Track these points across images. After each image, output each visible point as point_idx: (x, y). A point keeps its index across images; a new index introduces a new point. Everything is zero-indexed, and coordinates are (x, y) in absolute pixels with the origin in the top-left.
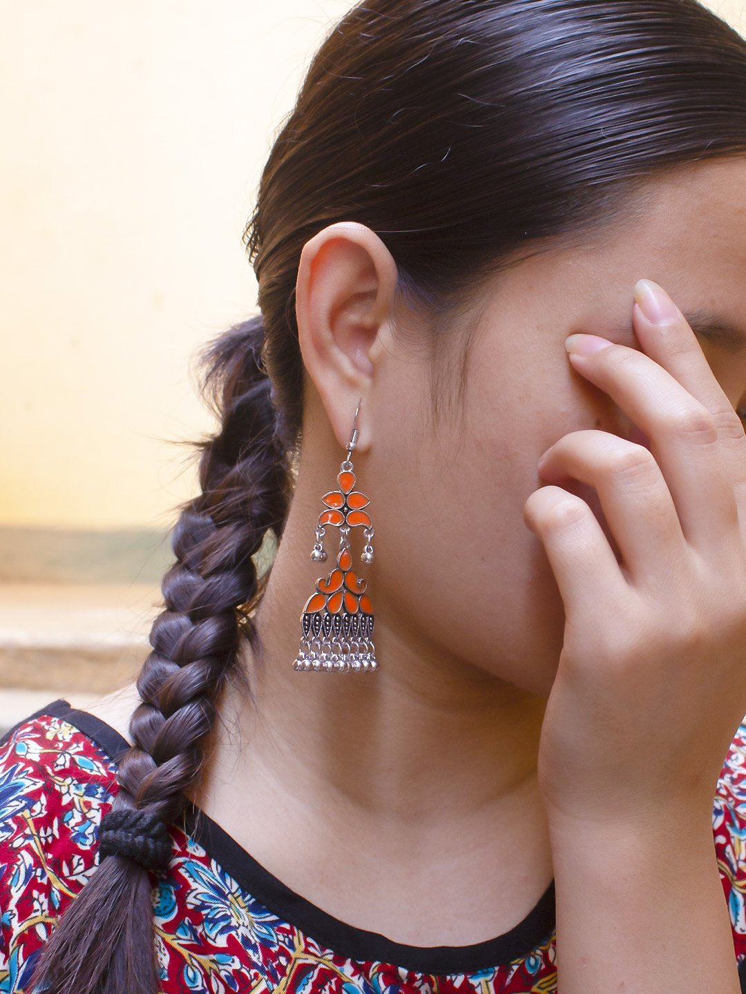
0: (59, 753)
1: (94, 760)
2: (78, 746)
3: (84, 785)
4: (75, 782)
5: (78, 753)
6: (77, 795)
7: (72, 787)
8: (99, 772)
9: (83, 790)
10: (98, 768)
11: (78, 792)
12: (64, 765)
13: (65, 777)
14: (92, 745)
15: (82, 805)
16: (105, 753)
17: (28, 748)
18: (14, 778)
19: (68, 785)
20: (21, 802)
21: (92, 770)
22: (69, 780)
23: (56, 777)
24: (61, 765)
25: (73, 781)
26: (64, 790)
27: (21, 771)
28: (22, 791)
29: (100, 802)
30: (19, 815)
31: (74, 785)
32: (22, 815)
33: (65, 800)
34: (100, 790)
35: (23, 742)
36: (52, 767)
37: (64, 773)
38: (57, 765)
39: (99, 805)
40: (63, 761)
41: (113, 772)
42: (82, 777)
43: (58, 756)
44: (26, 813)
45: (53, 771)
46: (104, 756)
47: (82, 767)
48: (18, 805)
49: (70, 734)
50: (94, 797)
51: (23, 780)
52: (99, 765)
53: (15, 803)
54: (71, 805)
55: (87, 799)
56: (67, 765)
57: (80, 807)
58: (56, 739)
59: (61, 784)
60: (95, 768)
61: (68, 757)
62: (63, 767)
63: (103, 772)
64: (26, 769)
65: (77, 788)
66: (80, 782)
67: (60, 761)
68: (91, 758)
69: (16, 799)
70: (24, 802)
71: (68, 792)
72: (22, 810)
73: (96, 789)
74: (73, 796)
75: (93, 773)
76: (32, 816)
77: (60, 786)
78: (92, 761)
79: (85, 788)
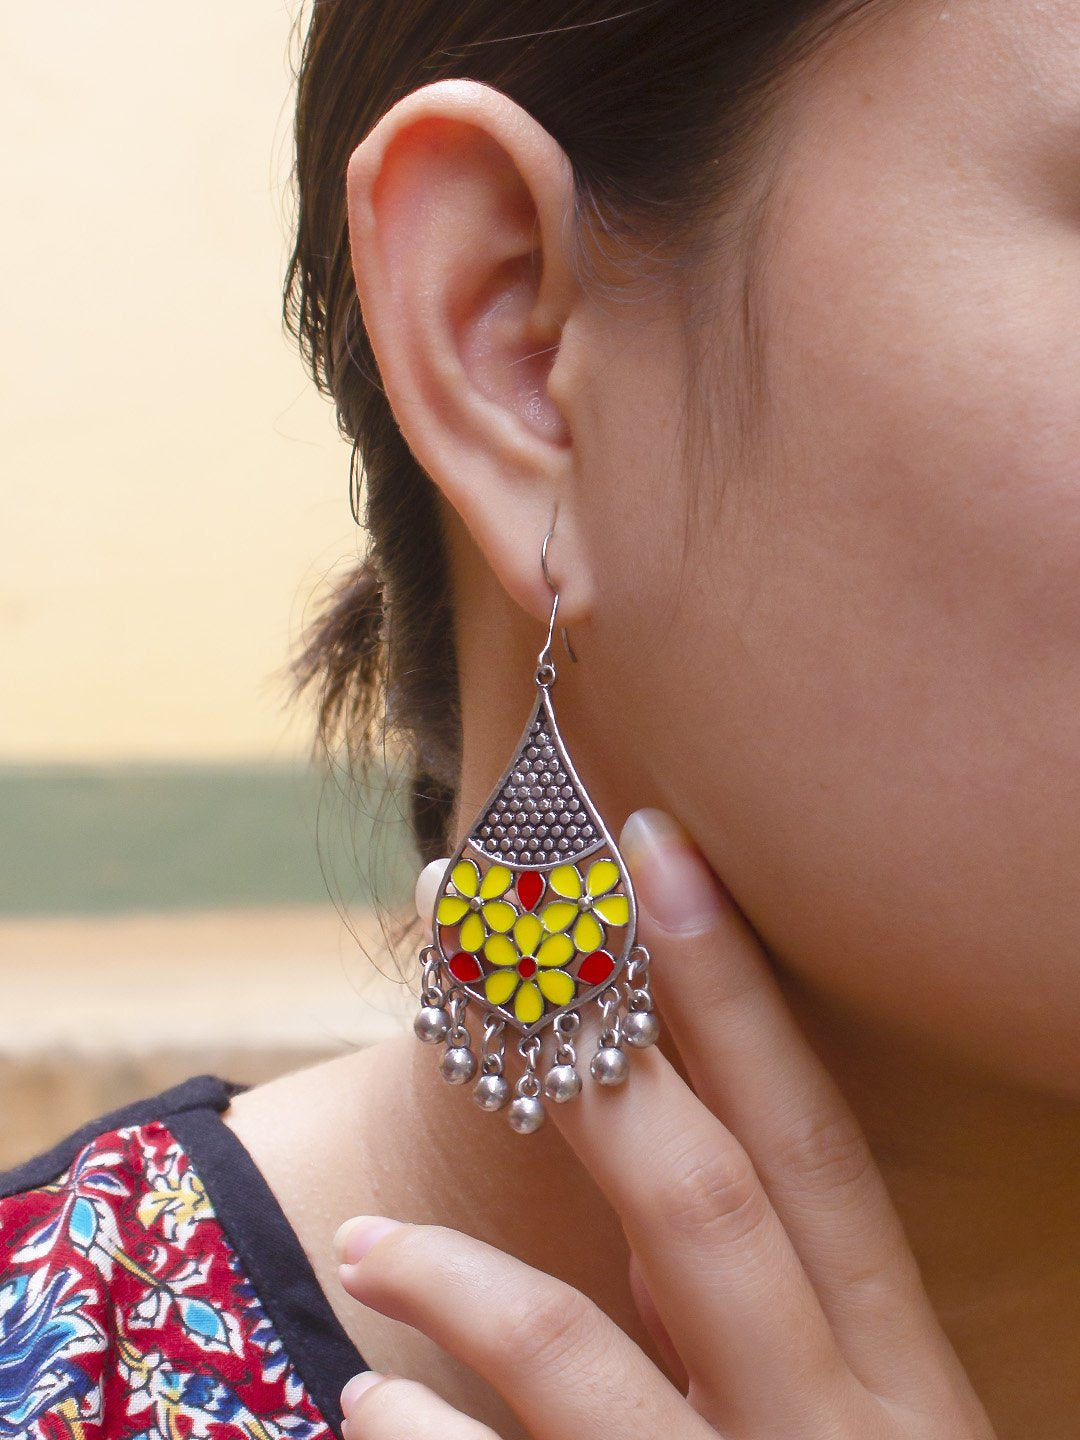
0: (152, 1286)
1: (225, 1308)
2: (197, 1272)
3: (184, 1377)
4: (167, 1366)
5: (194, 1293)
6: (165, 1396)
7: (157, 1377)
8: (227, 1344)
9: (181, 1389)
10: (227, 1330)
11: (167, 1390)
12: (152, 1320)
13: (146, 1350)
14: (232, 1267)
15: (172, 1422)
16: (256, 1290)
17: (99, 1229)
18: (54, 1312)
19: (150, 1372)
20: (60, 1378)
21: (209, 1339)
22: (152, 1360)
23: (127, 1345)
24: (145, 1319)
25: (162, 1361)
26: (137, 1380)
27: (71, 1296)
28: (66, 1348)
29: (213, 1420)
30: (53, 1410)
31: (163, 1372)
32: (61, 1412)
33: (137, 1404)
34: (219, 1392)
35: (91, 1201)
36: (126, 1315)
37: (146, 1340)
38: (137, 1317)
39: (210, 1427)
40: (151, 1311)
41: (261, 1345)
42: (184, 1357)
43: (146, 1294)
44: (70, 1408)
45: (125, 1325)
46: (251, 1299)
47: (190, 1331)
48: (53, 1386)
49: (193, 1221)
50: (201, 1406)
51: (72, 1320)
52: (233, 1322)
53: (49, 1379)
54: (148, 1418)
55: (185, 1410)
56: (160, 1323)
57: (168, 1428)
58: (156, 1231)
59: (133, 1363)
60: (220, 1335)
61: (166, 1300)
62: (147, 1325)
63: (237, 1343)
64: (83, 1293)
65: (169, 1382)
66: (179, 1368)
67: (147, 1308)
68: (218, 1305)
69: (51, 1370)
70: (68, 1379)
71: (146, 1387)
72: (61, 1397)
73: (208, 1388)
74: (156, 1397)
75: (214, 1347)
76: (82, 1418)
77: (131, 1369)
78: (218, 1312)
79: (186, 1385)
